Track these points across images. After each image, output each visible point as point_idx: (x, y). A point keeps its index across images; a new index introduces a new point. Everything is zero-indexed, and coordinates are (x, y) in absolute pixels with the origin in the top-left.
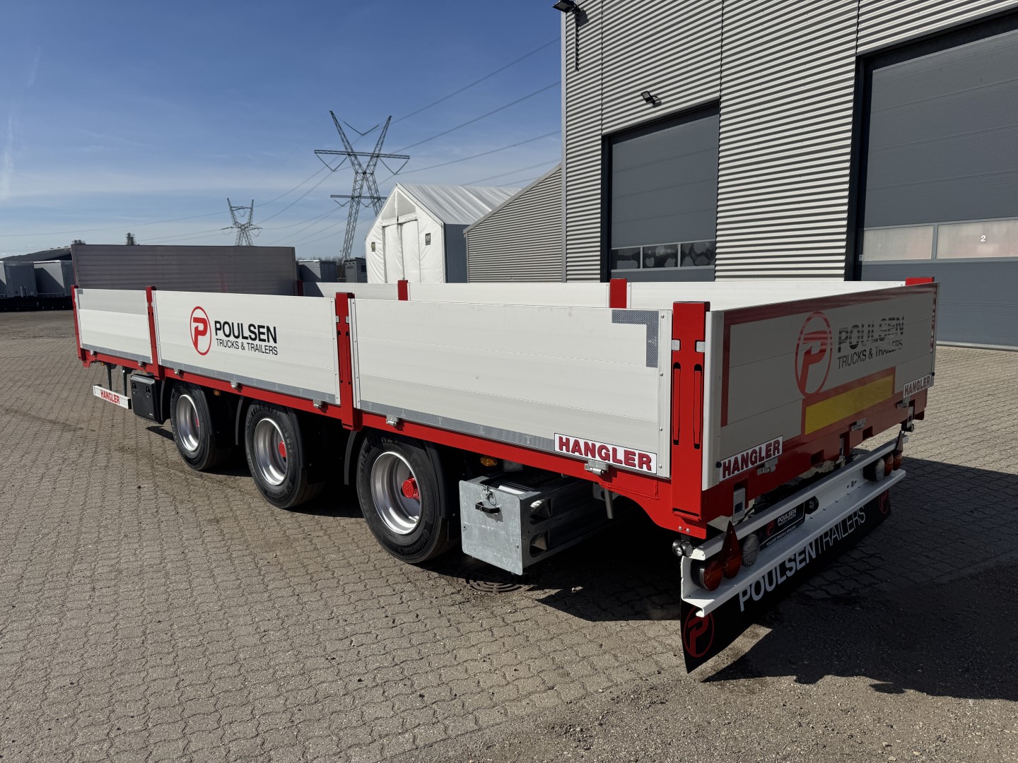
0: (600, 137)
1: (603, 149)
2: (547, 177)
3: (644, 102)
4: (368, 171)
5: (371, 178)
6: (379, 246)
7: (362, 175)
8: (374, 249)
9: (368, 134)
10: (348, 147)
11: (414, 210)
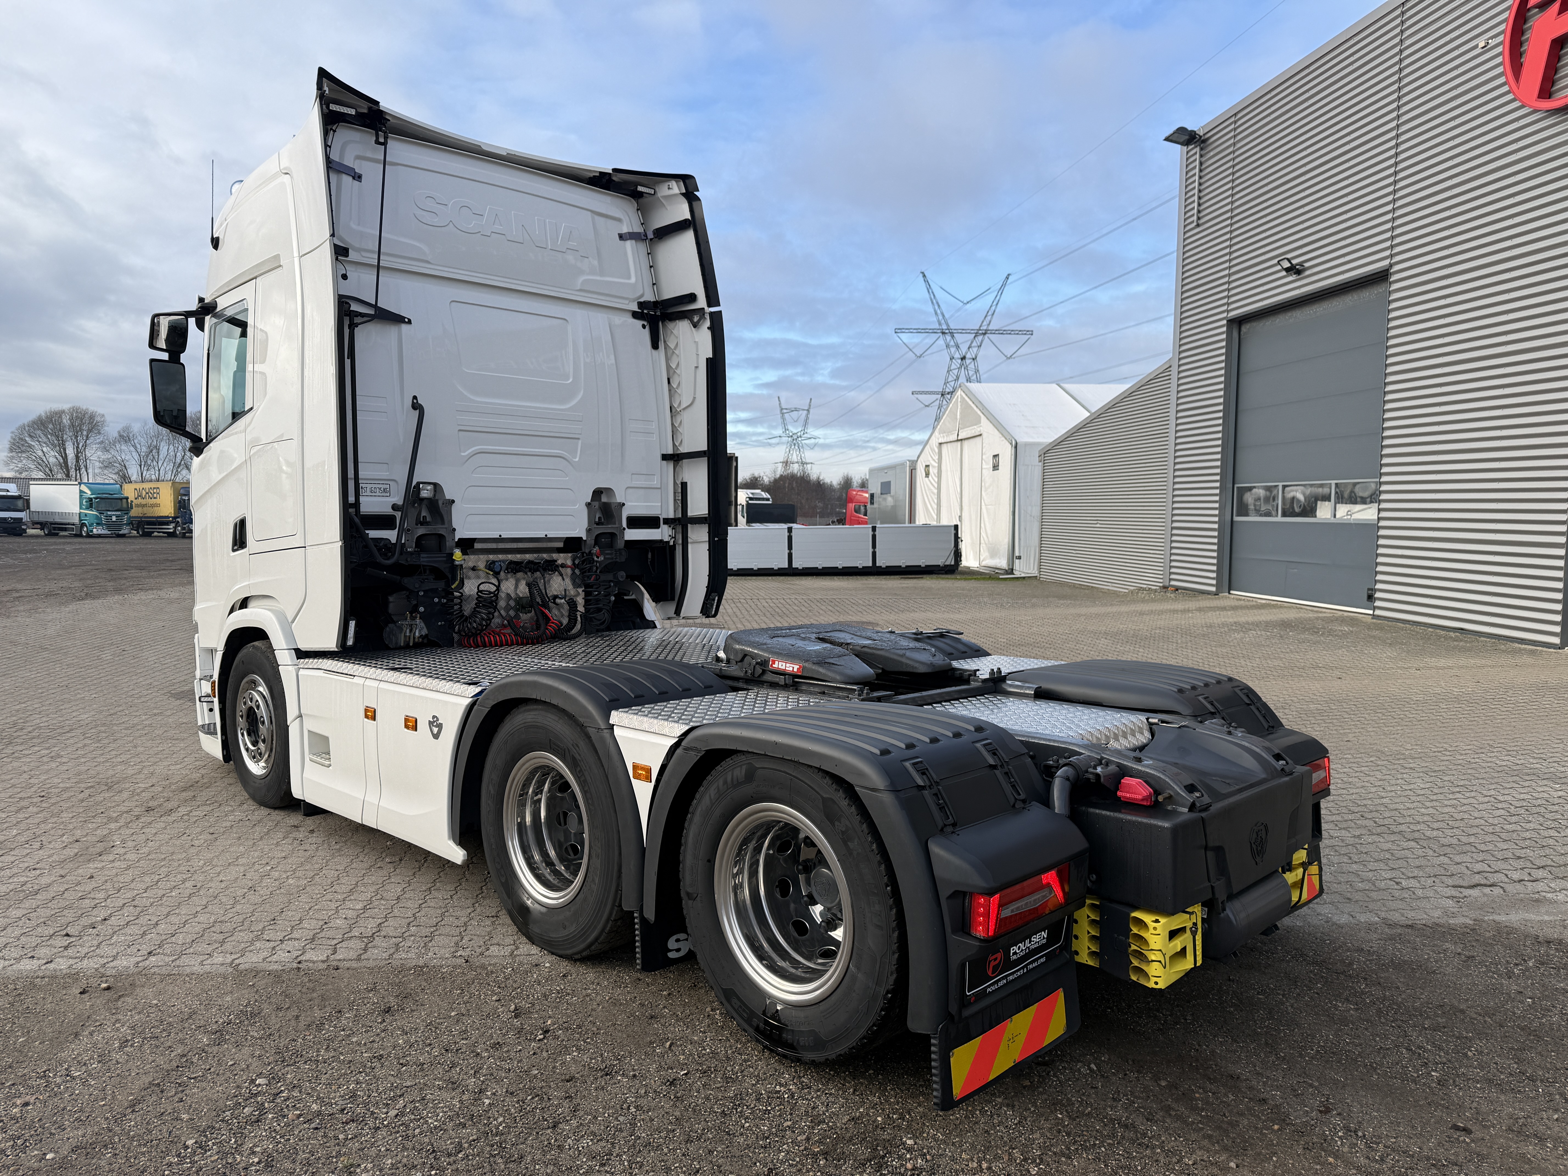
0: (1225, 322)
1: (1229, 340)
2: (1152, 377)
3: (1284, 273)
4: (969, 356)
5: (972, 366)
6: (933, 471)
7: (959, 361)
8: (927, 475)
10: (943, 321)
11: (978, 422)
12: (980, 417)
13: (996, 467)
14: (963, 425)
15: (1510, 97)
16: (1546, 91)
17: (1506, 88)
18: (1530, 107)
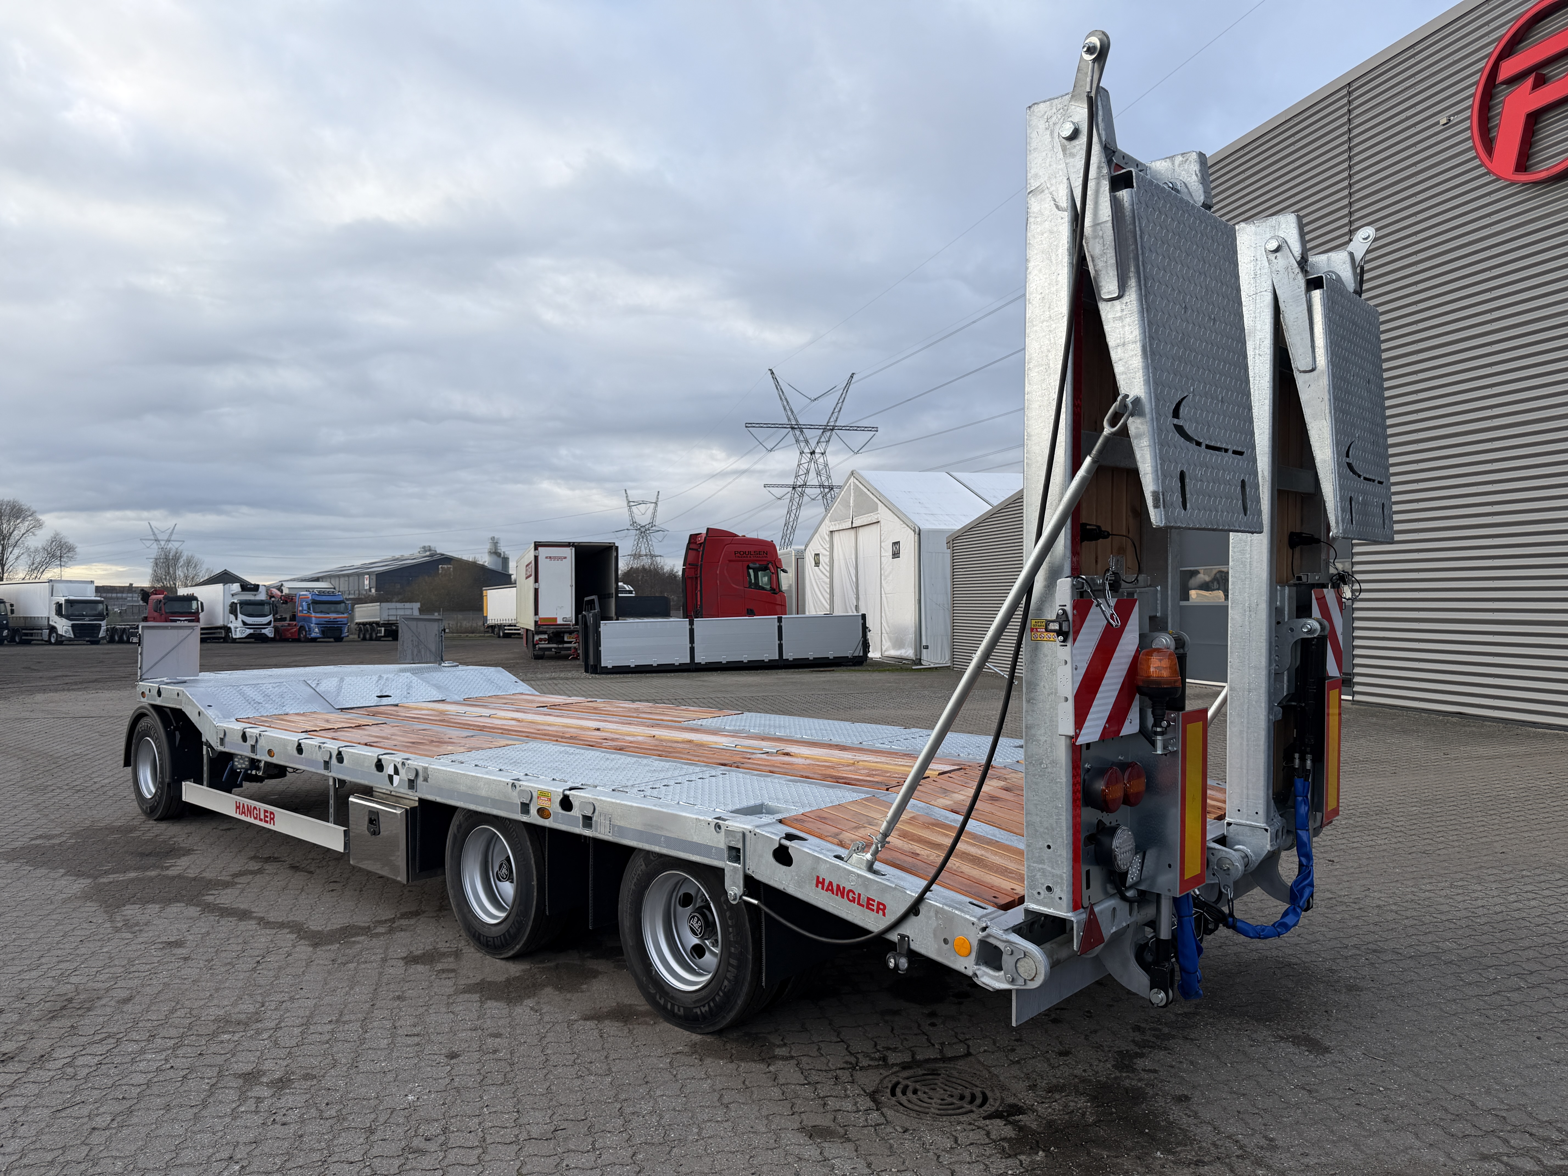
4: (817, 451)
5: (821, 460)
6: (824, 560)
7: (809, 455)
8: (817, 564)
9: (820, 399)
10: (792, 417)
11: (875, 509)
12: (877, 504)
13: (896, 555)
14: (858, 513)
15: (1483, 170)
16: (1523, 164)
17: (1477, 162)
18: (1506, 180)
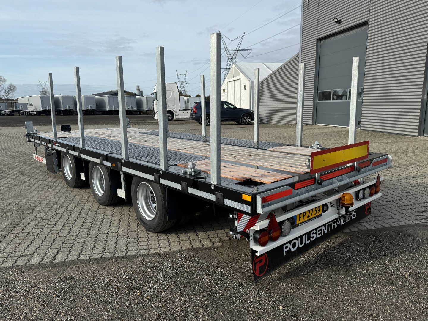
0: (316, 40)
1: (317, 45)
2: (293, 58)
3: (335, 23)
4: (233, 57)
5: (234, 60)
6: (226, 91)
7: (231, 59)
8: (224, 92)
9: (234, 41)
10: (226, 47)
12: (240, 73)
13: (245, 89)
14: (235, 76)
